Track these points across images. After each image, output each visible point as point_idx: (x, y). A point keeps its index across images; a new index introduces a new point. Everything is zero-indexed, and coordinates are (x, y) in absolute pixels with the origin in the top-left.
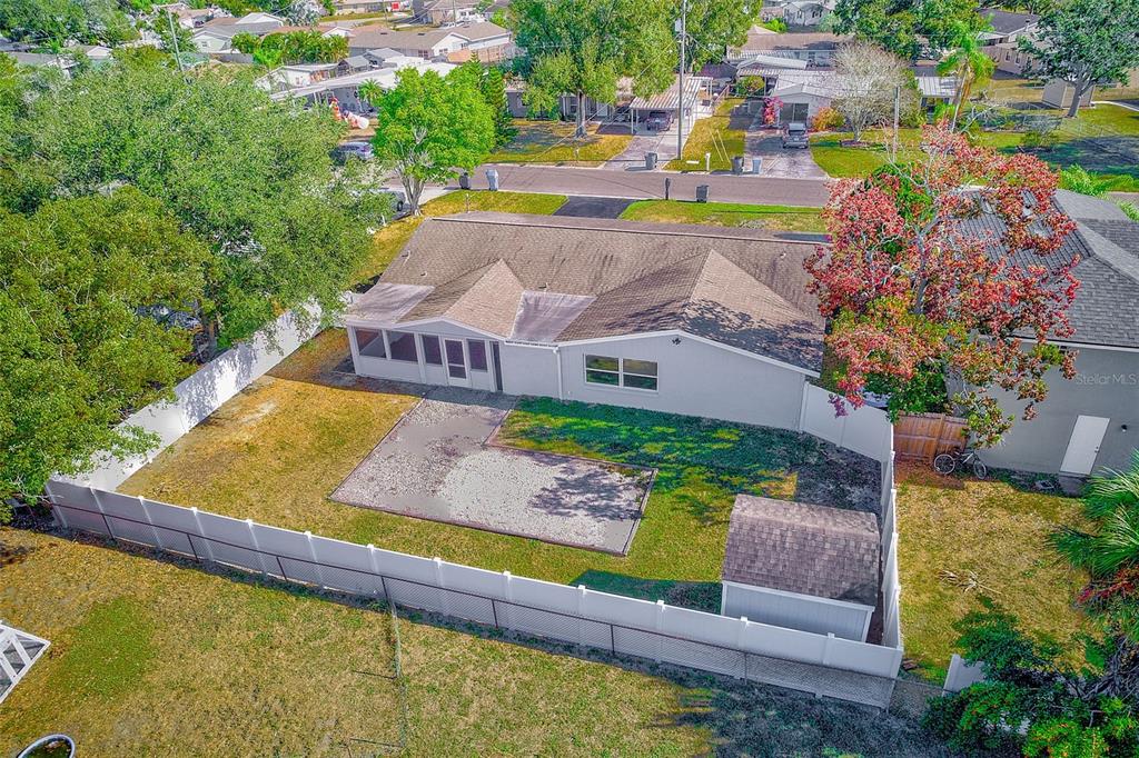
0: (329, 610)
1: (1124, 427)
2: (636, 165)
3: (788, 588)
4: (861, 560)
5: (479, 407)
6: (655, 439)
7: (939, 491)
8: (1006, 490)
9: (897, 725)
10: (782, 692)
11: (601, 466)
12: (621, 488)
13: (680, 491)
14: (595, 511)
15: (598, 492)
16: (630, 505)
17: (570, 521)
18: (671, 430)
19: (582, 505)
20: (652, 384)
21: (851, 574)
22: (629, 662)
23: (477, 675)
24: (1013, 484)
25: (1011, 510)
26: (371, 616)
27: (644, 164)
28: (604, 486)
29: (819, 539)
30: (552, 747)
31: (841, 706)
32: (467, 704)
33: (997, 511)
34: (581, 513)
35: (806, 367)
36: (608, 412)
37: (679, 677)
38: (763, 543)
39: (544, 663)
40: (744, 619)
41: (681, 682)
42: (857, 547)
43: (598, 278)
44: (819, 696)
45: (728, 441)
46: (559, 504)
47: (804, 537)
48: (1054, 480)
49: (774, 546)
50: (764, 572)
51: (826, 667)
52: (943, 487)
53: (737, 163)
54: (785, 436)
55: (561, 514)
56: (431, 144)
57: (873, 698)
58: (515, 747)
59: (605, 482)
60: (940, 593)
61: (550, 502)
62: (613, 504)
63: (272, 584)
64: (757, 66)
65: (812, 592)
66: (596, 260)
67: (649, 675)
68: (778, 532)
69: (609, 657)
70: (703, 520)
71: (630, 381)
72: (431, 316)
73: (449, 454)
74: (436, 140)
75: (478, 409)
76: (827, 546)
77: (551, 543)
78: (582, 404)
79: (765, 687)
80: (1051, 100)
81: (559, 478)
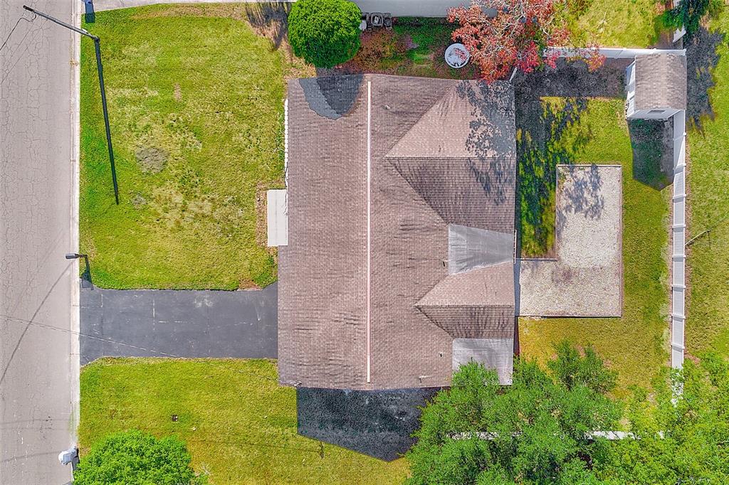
11: (561, 194)
12: (576, 179)
15: (582, 189)
16: (587, 172)
19: (593, 195)
28: (576, 188)
34: (599, 194)
43: (428, 229)
46: (596, 205)
55: (603, 203)
59: (573, 187)
61: (595, 211)
62: (588, 180)
73: (569, 276)
81: (576, 211)
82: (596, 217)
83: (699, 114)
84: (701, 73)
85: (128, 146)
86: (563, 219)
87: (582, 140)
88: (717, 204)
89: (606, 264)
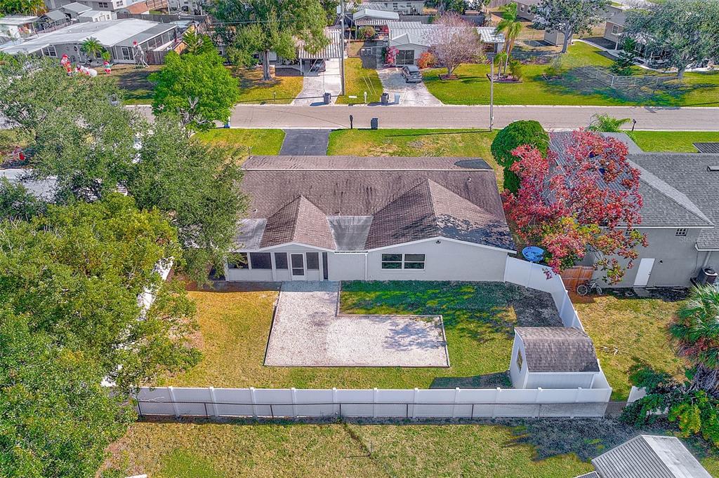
0: (309, 428)
1: (661, 262)
2: (316, 101)
3: (560, 371)
4: (587, 351)
5: (319, 293)
6: (431, 298)
7: (583, 305)
8: (613, 299)
9: (610, 423)
10: (556, 419)
11: (410, 319)
12: (428, 329)
13: (460, 326)
14: (420, 345)
15: (417, 334)
16: (437, 338)
17: (411, 353)
18: (437, 291)
19: (412, 343)
20: (421, 266)
21: (584, 358)
22: (481, 421)
23: (410, 444)
24: (615, 295)
25: (619, 309)
26: (335, 427)
27: (322, 100)
28: (418, 330)
29: (566, 344)
30: (466, 469)
31: (583, 420)
32: (414, 459)
33: (613, 311)
34: (414, 347)
35: (508, 248)
36: (397, 284)
37: (506, 423)
38: (542, 351)
39: (441, 431)
40: (540, 389)
41: (508, 424)
42: (584, 345)
43: (368, 203)
44: (572, 418)
45: (470, 293)
46: (400, 345)
47: (560, 345)
48: (631, 290)
49: (547, 352)
50: (547, 365)
51: (577, 403)
52: (585, 303)
53: (385, 98)
54: (499, 285)
55: (402, 350)
56: (202, 108)
57: (598, 413)
58: (449, 474)
59: (418, 327)
60: (603, 358)
61: (393, 344)
62: (429, 339)
63: (264, 421)
64: (368, 18)
65: (571, 370)
66: (362, 191)
67: (491, 425)
68: (546, 344)
69: (470, 421)
70: (479, 340)
71: (408, 266)
72: (284, 242)
73: (319, 325)
74: (205, 105)
75: (319, 294)
76: (571, 347)
77: (409, 367)
78: (380, 282)
79: (548, 419)
80: (549, 40)
81: (391, 330)
82: (385, 345)
83: (535, 443)
84: (594, 445)
85: (423, 139)
86: (383, 321)
87: (474, 335)
88: (410, 466)
89: (329, 354)
